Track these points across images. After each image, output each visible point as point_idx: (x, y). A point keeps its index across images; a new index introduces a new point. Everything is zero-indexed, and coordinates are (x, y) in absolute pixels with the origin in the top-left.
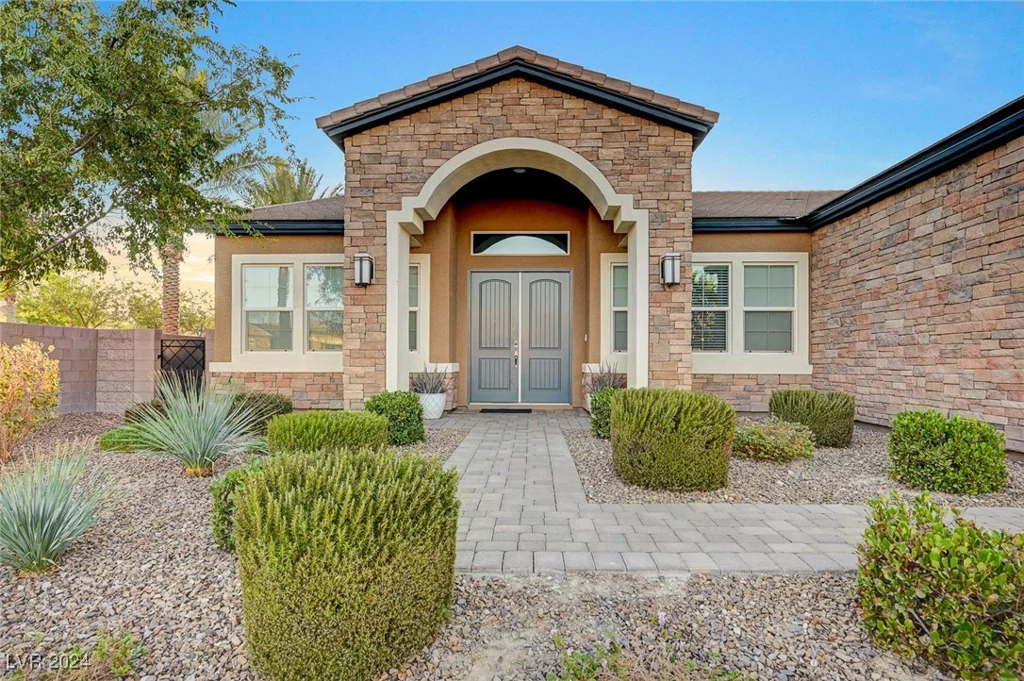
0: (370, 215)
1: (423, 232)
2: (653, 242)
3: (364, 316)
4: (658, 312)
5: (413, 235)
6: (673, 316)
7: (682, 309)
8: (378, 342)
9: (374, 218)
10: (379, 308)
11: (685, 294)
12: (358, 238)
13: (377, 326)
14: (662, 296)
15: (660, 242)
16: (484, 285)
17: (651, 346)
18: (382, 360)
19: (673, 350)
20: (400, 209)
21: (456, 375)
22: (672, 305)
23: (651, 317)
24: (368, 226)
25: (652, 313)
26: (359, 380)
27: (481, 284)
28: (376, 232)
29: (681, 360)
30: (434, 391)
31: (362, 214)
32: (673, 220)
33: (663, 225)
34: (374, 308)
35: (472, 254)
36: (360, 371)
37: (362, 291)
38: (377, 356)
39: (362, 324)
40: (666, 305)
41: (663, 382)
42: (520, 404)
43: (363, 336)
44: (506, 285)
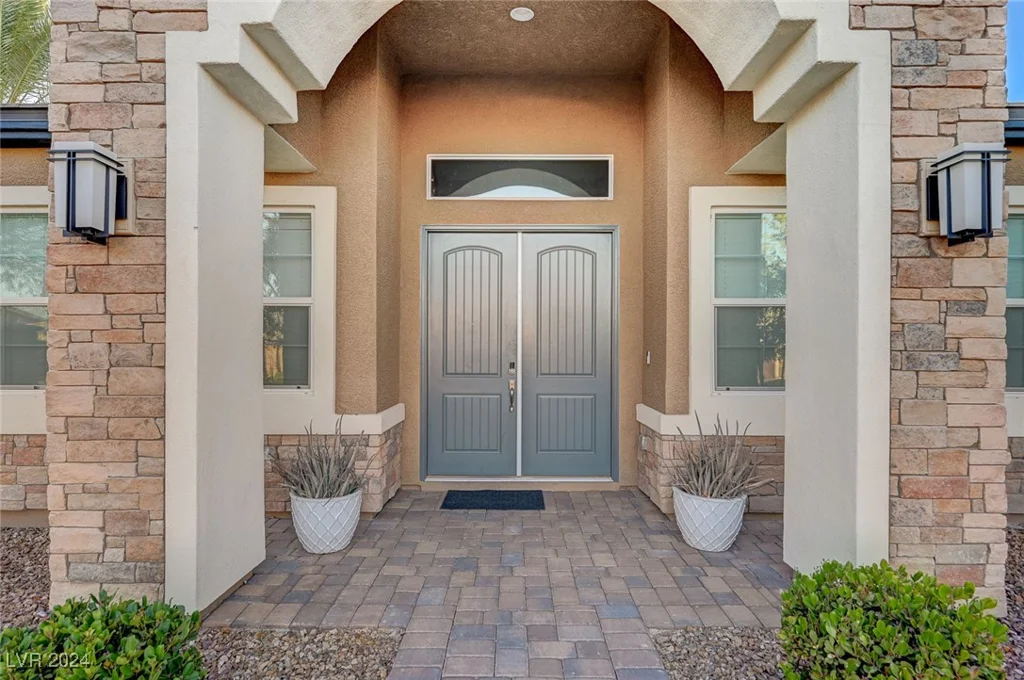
0: (122, 45)
1: (295, 119)
2: (902, 121)
3: (105, 322)
4: (914, 311)
5: (270, 125)
6: (957, 324)
7: (978, 307)
8: (142, 397)
9: (134, 50)
10: (147, 303)
11: (987, 264)
12: (88, 107)
13: (140, 352)
14: (926, 269)
15: (924, 122)
16: (451, 258)
17: (896, 404)
18: (155, 446)
19: (956, 417)
20: (204, 28)
21: (394, 435)
22: (953, 294)
23: (898, 329)
24: (113, 73)
25: (901, 315)
26: (90, 501)
27: (446, 255)
28: (140, 92)
29: (977, 446)
30: (329, 491)
31: (98, 40)
32: (957, 62)
33: (930, 76)
34: (133, 302)
35: (429, 197)
36: (95, 475)
37: (96, 254)
38: (139, 433)
39: (100, 346)
40: (938, 293)
41: (929, 505)
42: (519, 481)
43: (101, 379)
44: (494, 258)
